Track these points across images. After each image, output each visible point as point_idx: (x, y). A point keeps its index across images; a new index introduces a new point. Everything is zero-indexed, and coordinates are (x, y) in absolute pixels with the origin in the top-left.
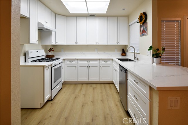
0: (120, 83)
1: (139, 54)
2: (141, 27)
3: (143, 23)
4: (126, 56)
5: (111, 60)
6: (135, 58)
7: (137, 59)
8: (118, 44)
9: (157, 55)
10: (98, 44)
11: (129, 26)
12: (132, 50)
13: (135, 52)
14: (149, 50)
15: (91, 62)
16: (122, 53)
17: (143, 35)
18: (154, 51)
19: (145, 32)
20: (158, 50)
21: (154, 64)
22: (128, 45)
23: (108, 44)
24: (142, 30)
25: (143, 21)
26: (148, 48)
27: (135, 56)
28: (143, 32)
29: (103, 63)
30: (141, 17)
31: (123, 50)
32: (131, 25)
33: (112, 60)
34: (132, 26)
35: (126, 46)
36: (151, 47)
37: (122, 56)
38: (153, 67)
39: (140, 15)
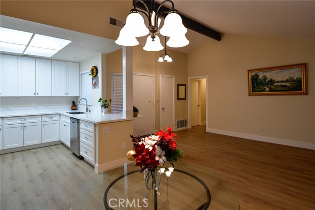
0: (72, 141)
1: (91, 106)
2: (93, 79)
3: (95, 76)
4: (77, 109)
5: (58, 115)
6: (87, 110)
7: (90, 111)
8: (67, 95)
9: (105, 106)
10: (37, 95)
11: (81, 75)
12: (84, 102)
13: (88, 104)
14: (99, 101)
15: (28, 120)
16: (72, 107)
17: (95, 88)
18: (103, 102)
19: (96, 86)
20: (106, 101)
21: (103, 113)
22: (79, 97)
23: (53, 96)
24: (94, 82)
25: (95, 75)
26: (98, 100)
27: (87, 108)
28: (95, 85)
29: (47, 119)
30: (93, 70)
31: (74, 103)
32: (83, 74)
33: (60, 115)
34: (85, 75)
35: (77, 98)
36: (100, 99)
37: (73, 110)
38: (102, 116)
39: (92, 68)
